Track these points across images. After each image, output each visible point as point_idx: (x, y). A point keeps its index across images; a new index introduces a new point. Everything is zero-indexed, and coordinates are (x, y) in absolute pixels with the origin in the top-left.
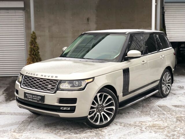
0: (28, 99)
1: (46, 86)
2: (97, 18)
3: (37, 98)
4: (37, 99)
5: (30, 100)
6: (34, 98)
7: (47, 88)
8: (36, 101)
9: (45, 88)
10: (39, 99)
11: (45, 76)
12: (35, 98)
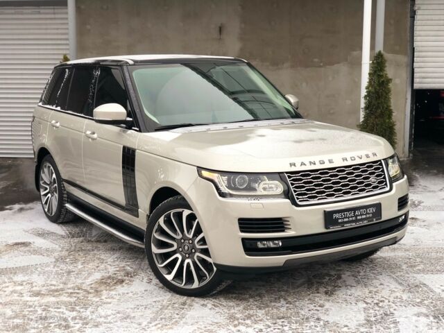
0: (343, 226)
1: (366, 182)
3: (367, 213)
4: (368, 216)
5: (348, 226)
6: (358, 218)
7: (370, 185)
8: (365, 223)
9: (366, 186)
10: (371, 215)
11: (353, 159)
12: (361, 215)
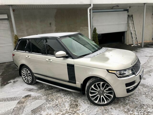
2: (56, 23)
